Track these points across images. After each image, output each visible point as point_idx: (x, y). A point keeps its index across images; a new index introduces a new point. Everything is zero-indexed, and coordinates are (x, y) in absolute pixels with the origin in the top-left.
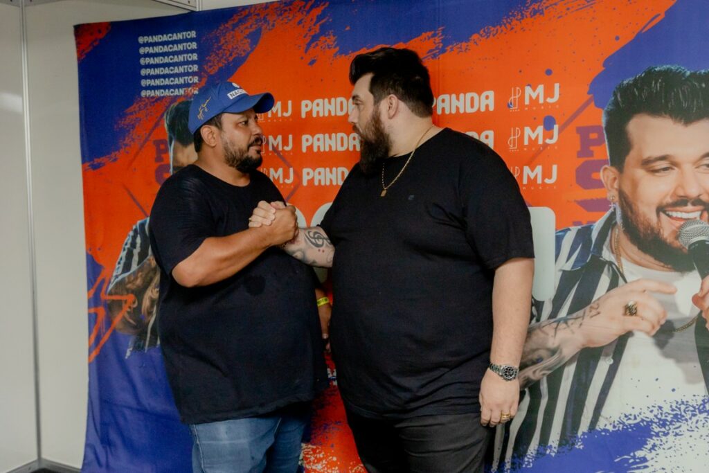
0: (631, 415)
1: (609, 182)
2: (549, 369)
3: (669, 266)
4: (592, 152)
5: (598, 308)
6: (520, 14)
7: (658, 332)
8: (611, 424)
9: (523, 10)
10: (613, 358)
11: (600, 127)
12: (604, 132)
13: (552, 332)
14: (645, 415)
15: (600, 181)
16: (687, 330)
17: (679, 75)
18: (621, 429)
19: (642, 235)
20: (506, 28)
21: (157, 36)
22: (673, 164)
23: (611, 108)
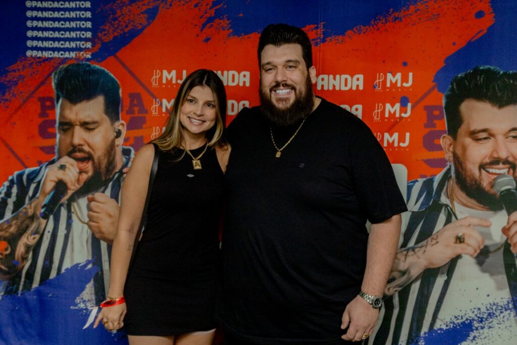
0: (459, 316)
1: (447, 147)
2: (400, 286)
3: (487, 207)
4: (435, 124)
5: (437, 239)
6: (384, 19)
7: (478, 254)
8: (444, 324)
9: (387, 16)
10: (447, 275)
11: (442, 107)
12: (444, 110)
13: (402, 258)
14: (469, 315)
15: (440, 145)
16: (498, 252)
17: (496, 73)
18: (451, 327)
19: (468, 185)
20: (374, 29)
21: (47, 2)
22: (491, 135)
23: (449, 93)
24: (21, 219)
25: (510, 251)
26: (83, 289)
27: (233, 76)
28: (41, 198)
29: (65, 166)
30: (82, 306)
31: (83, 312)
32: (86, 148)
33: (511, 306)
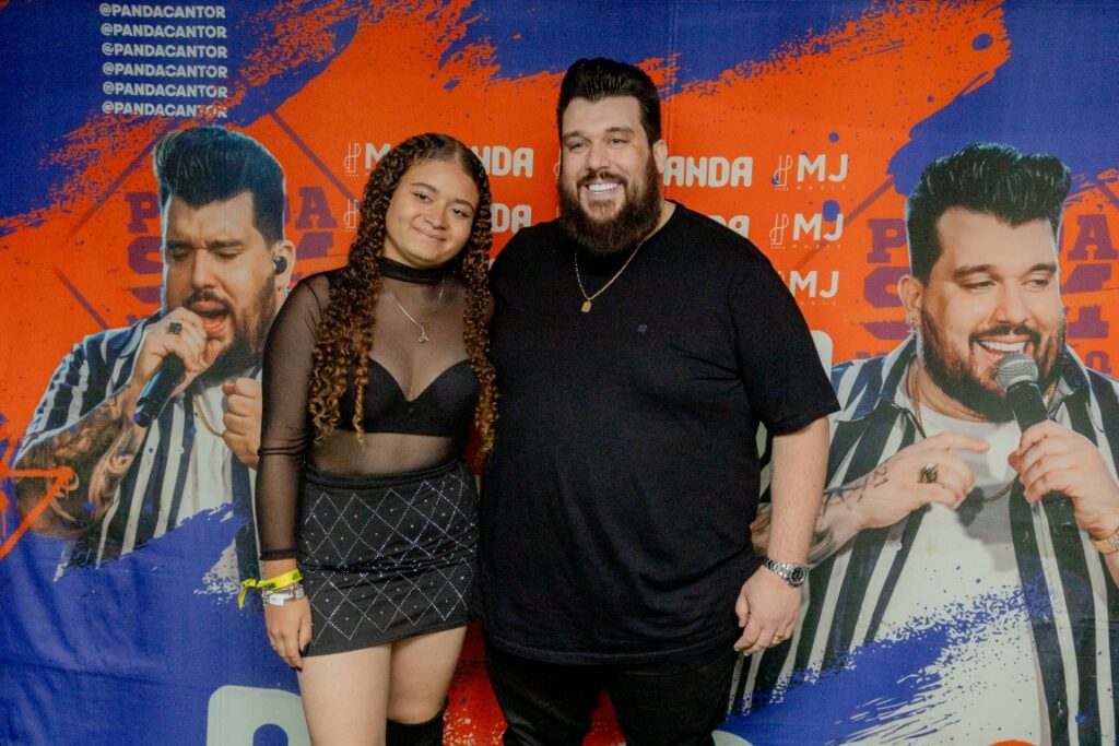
0: (922, 618)
1: (909, 299)
2: (814, 562)
3: (982, 415)
4: (888, 255)
5: (884, 474)
6: (796, 48)
7: (963, 504)
8: (894, 633)
9: (801, 43)
10: (902, 542)
11: (901, 221)
12: (906, 228)
14: (940, 617)
16: (998, 501)
17: (1008, 157)
18: (907, 638)
19: (949, 373)
20: (776, 67)
21: (140, 7)
22: (995, 278)
23: (916, 194)
24: (99, 425)
25: (1024, 499)
26: (217, 557)
27: (502, 156)
28: (135, 387)
29: (180, 325)
30: (215, 588)
31: (217, 600)
32: (219, 292)
33: (1020, 600)
